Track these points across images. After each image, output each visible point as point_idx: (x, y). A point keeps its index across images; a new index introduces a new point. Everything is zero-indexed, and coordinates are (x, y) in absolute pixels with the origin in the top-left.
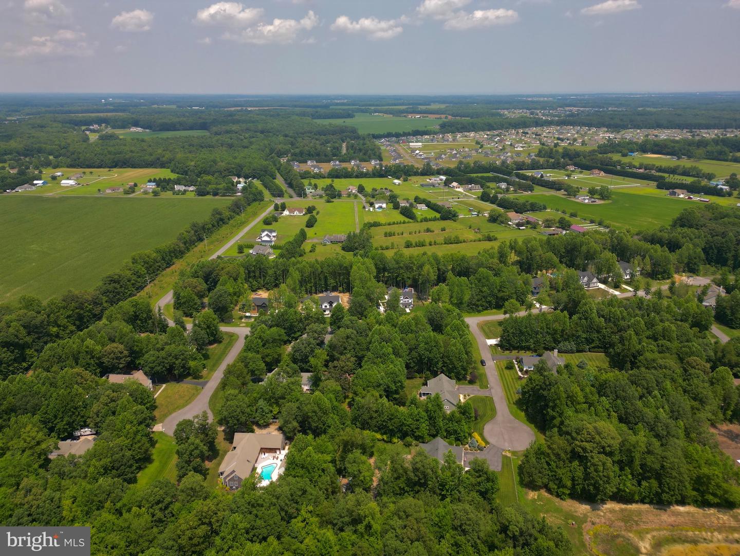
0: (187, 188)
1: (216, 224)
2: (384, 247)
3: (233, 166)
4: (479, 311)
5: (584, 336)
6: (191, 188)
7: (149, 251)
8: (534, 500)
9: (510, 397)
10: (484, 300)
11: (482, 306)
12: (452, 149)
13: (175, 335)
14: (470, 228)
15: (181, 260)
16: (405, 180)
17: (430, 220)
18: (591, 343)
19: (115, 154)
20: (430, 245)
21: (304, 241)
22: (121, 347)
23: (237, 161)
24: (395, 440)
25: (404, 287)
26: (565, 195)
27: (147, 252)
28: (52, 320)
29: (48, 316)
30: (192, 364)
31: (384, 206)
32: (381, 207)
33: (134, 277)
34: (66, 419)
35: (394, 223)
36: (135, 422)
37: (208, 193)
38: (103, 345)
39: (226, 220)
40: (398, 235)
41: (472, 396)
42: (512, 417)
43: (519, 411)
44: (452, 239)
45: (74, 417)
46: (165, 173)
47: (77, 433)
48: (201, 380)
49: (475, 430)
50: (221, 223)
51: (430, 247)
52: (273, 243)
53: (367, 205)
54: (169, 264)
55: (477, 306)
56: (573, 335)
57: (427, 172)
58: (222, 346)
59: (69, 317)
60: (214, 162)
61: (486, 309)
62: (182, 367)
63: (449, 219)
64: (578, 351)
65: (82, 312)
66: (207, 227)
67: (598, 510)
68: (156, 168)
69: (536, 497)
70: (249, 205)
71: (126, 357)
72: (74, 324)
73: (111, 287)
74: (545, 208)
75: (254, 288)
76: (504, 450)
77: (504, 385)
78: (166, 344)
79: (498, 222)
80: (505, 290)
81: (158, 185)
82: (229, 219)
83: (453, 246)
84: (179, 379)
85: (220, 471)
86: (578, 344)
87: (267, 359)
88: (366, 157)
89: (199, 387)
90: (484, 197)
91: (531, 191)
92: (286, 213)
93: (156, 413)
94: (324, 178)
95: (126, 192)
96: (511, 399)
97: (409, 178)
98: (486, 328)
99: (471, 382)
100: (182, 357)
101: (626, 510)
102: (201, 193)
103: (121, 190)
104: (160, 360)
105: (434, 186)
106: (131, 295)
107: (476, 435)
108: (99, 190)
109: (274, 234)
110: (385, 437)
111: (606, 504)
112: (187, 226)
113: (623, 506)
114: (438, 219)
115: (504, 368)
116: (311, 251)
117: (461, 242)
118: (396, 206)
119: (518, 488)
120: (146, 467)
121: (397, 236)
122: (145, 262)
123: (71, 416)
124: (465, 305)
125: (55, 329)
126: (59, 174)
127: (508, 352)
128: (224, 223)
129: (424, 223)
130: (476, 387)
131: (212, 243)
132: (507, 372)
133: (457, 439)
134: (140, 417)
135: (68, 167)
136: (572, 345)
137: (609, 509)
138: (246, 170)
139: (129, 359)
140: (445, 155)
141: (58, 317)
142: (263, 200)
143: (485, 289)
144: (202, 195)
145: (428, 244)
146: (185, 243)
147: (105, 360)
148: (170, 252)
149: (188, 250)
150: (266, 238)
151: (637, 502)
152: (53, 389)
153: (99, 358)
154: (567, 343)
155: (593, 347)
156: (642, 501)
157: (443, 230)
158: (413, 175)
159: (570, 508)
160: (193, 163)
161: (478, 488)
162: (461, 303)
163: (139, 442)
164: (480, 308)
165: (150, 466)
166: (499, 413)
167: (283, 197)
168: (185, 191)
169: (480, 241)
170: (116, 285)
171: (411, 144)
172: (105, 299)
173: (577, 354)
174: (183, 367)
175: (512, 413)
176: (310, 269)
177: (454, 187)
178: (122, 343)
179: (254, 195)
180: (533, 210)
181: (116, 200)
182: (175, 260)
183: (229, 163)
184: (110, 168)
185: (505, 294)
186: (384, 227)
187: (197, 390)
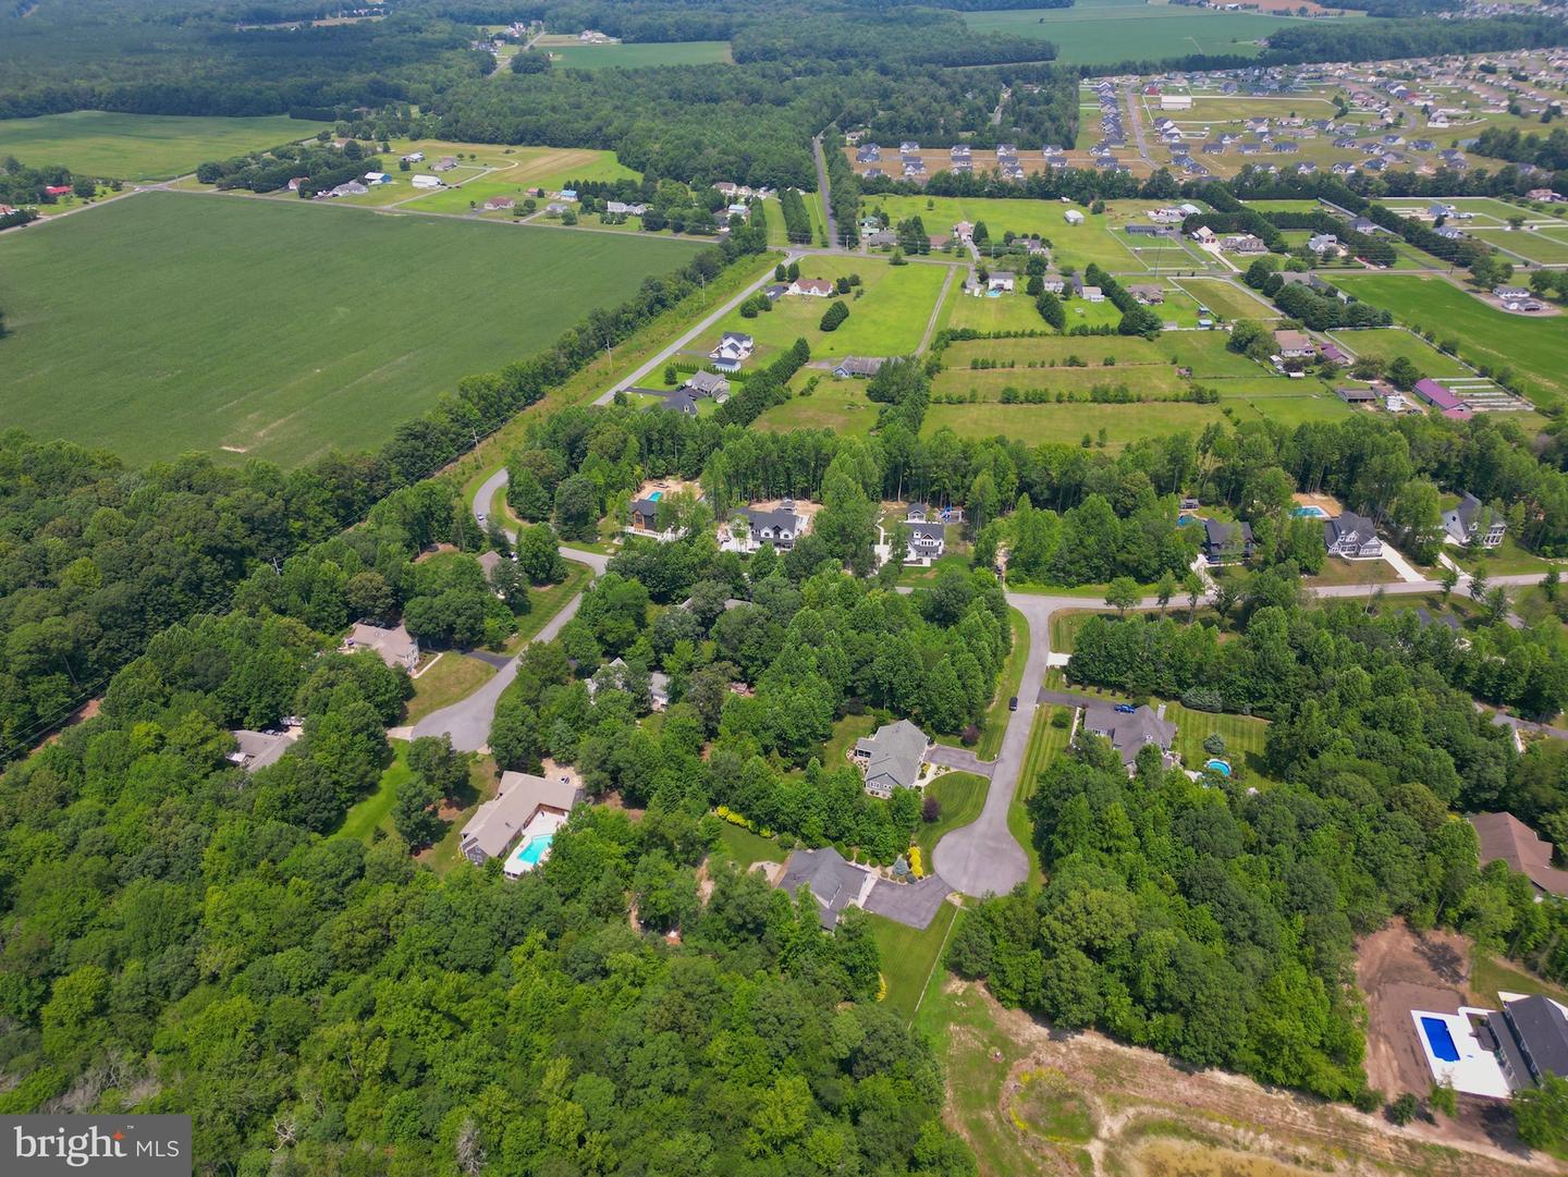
0: (631, 209)
1: (645, 309)
2: (955, 397)
3: (732, 158)
4: (1071, 586)
5: (1244, 682)
6: (639, 210)
7: (493, 374)
8: (955, 996)
9: (1025, 787)
10: (1083, 563)
11: (1078, 575)
12: (1258, 120)
13: (463, 573)
14: (1174, 362)
15: (558, 390)
16: (1098, 211)
17: (1094, 333)
18: (1258, 699)
19: (524, 113)
20: (1059, 401)
21: (800, 365)
22: (380, 578)
23: (744, 146)
24: (766, 833)
25: (947, 504)
26: (1468, 281)
27: (487, 375)
28: (293, 507)
29: (287, 501)
30: (490, 624)
31: (1009, 284)
32: (1000, 288)
33: (456, 428)
34: (266, 700)
35: (1008, 335)
36: (348, 729)
37: (665, 225)
38: (352, 571)
39: (670, 301)
40: (1003, 366)
41: (953, 770)
42: (1007, 830)
43: (1026, 819)
44: (1112, 393)
45: (278, 697)
46: (603, 166)
47: (286, 721)
48: (501, 655)
49: (921, 842)
50: (658, 307)
51: (1057, 406)
52: (737, 367)
53: (973, 278)
54: (532, 398)
55: (1069, 573)
56: (1222, 678)
57: (1159, 189)
58: (559, 590)
59: (326, 502)
60: (698, 146)
61: (1088, 581)
62: (469, 630)
63: (1138, 333)
64: (1225, 711)
65: (349, 494)
66: (624, 317)
67: (1061, 1040)
68: (593, 147)
69: (960, 992)
70: (731, 262)
71: (387, 596)
72: (336, 515)
73: (407, 447)
74: (1387, 321)
75: (660, 472)
76: (952, 890)
77: (1028, 760)
78: (448, 585)
79: (1248, 352)
80: (1133, 548)
81: (580, 197)
82: (677, 298)
83: (1109, 408)
84: (466, 647)
85: (463, 832)
86: (1227, 697)
87: (609, 638)
88: (1036, 138)
89: (494, 667)
90: (1257, 278)
91: (1388, 264)
92: (794, 289)
93: (411, 705)
94: (918, 193)
95: (519, 213)
96: (1024, 792)
97: (1108, 204)
98: (1064, 627)
99: (968, 742)
100: (469, 612)
101: (1113, 1054)
102: (653, 224)
103: (511, 205)
104: (431, 614)
105: (1154, 233)
106: (446, 461)
107: (916, 853)
108: (473, 204)
109: (747, 344)
110: (749, 823)
111: (1082, 1033)
112: (584, 315)
113: (1112, 1046)
114: (1113, 332)
115: (1050, 721)
116: (802, 394)
117: (1131, 401)
118: (1035, 289)
119: (937, 968)
120: (364, 800)
121: (999, 370)
122: (483, 398)
123: (273, 696)
124: (1044, 568)
125: (298, 524)
126: (416, 156)
127: (1079, 687)
128: (664, 306)
129: (1078, 338)
130: (971, 753)
131: (624, 354)
132: (1051, 732)
133: (874, 855)
134: (358, 721)
135: (437, 138)
136: (1213, 697)
137: (1082, 1044)
138: (757, 171)
139: (391, 601)
140: (1233, 136)
141: (305, 503)
142: (764, 250)
143: (1090, 540)
144: (653, 229)
145: (1053, 399)
146: (571, 355)
147: (352, 598)
148: (534, 376)
149: (578, 367)
150: (728, 354)
151: (1142, 1045)
152: (250, 649)
153: (344, 594)
154: (1204, 691)
155: (1260, 709)
156: (1152, 1045)
157: (1109, 362)
158: (1123, 196)
159: (1010, 1025)
160: (657, 147)
161: (843, 958)
162: (1036, 564)
163: (353, 761)
164: (1074, 579)
165: (371, 798)
166: (986, 815)
167: (809, 242)
168: (623, 216)
169: (1177, 401)
170: (419, 444)
171: (1165, 99)
172: (395, 468)
173: (1222, 715)
174: (471, 629)
175: (1010, 819)
176: (754, 452)
177: (1200, 239)
178: (380, 573)
179: (745, 238)
180: (1352, 325)
181: (496, 229)
182: (545, 388)
183: (725, 153)
184: (511, 144)
185: (1131, 557)
186: (982, 342)
187: (488, 673)
